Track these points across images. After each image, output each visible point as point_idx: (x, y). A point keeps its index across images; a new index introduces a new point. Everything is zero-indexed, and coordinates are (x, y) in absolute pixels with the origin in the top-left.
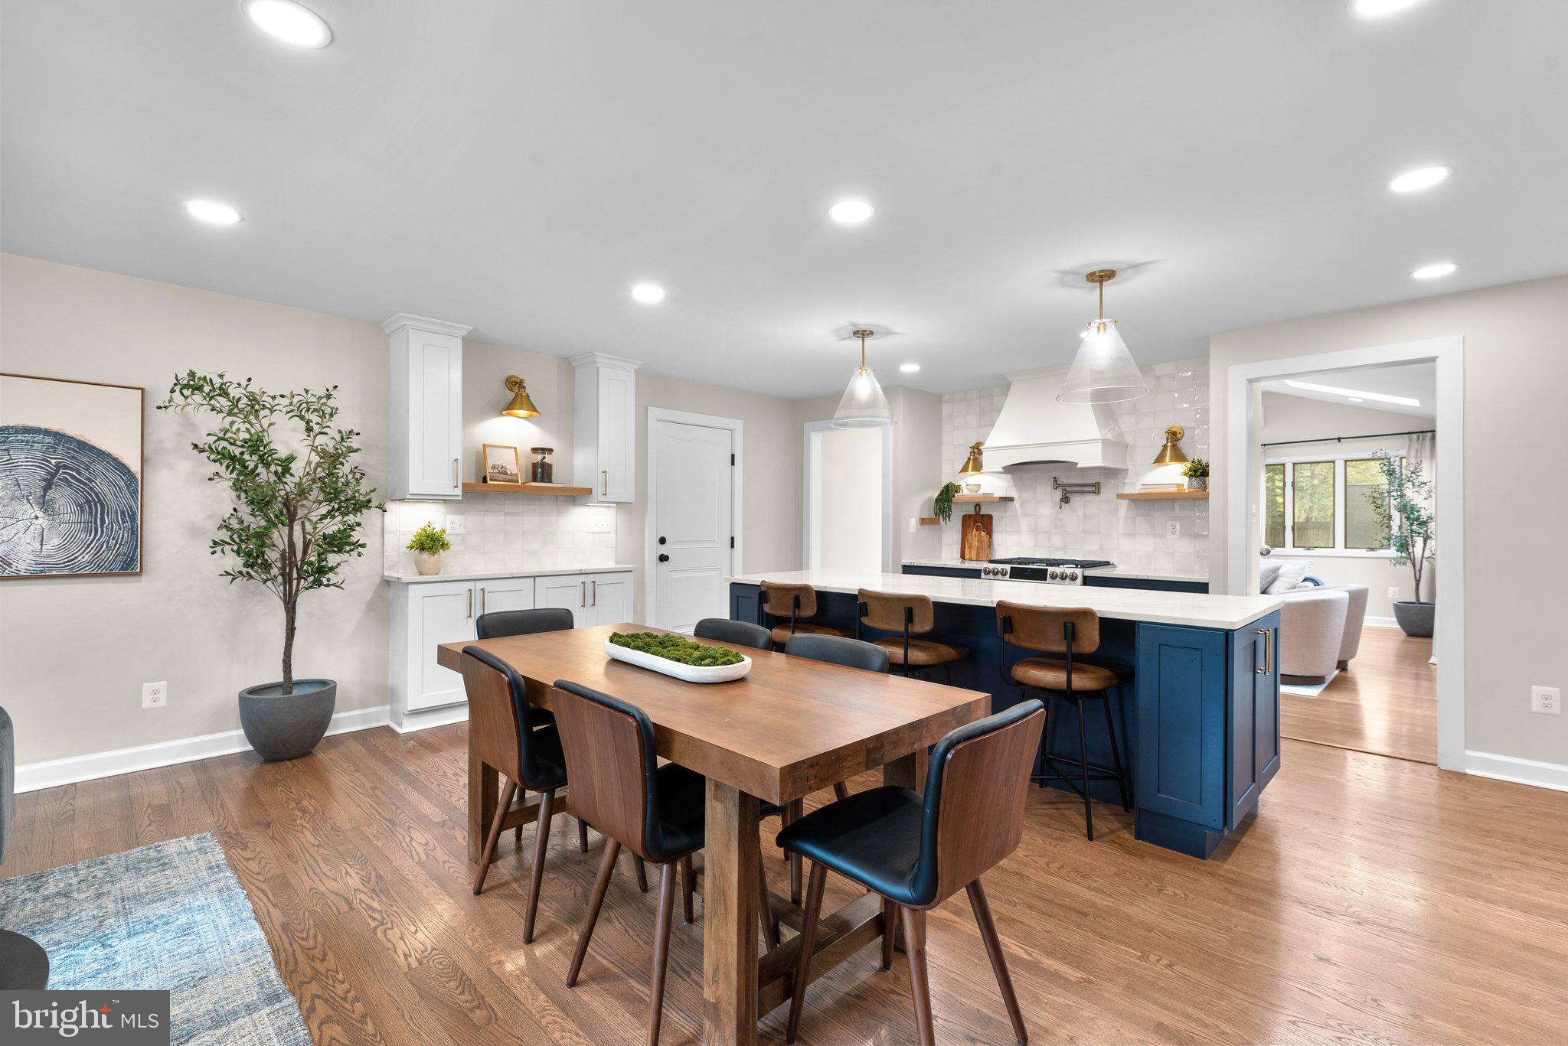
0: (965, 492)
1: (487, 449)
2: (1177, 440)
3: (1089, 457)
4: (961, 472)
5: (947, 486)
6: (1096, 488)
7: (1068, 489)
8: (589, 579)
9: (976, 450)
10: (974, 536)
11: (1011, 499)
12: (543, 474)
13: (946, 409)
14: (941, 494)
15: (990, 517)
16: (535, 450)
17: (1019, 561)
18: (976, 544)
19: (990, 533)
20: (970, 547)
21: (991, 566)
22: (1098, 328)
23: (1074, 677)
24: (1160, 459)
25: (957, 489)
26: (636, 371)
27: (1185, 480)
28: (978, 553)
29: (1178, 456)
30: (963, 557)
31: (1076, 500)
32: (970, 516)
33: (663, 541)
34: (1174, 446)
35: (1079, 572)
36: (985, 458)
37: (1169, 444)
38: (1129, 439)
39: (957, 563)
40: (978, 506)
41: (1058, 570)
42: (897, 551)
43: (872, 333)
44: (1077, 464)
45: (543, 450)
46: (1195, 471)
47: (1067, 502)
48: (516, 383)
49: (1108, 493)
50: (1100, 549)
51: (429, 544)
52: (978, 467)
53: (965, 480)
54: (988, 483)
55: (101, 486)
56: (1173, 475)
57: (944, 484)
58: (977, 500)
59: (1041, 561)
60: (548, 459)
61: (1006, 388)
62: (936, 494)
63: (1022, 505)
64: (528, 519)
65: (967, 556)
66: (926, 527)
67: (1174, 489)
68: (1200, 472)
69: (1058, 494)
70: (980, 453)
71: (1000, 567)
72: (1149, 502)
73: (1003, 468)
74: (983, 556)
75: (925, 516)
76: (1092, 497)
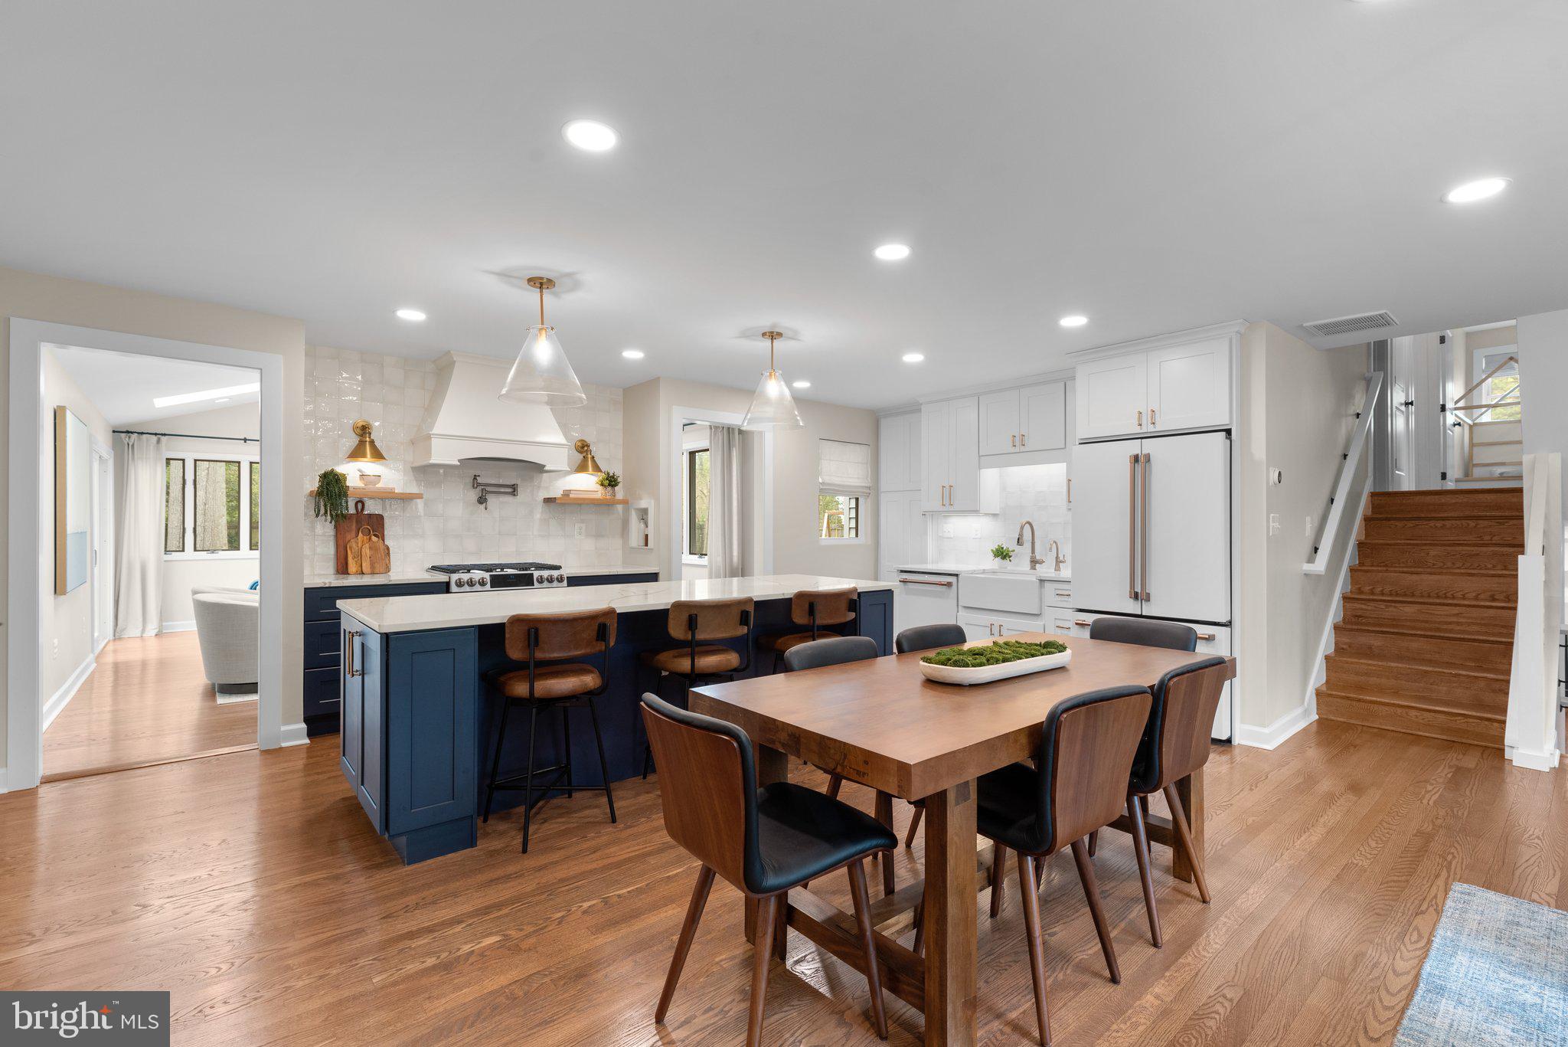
6: (513, 489)
7: (488, 489)
10: (362, 542)
11: (412, 498)
15: (380, 519)
19: (382, 536)
29: (595, 468)
30: (342, 569)
31: (492, 500)
34: (592, 458)
37: (589, 456)
40: (360, 502)
46: (607, 481)
47: (481, 505)
50: (516, 551)
53: (358, 467)
56: (586, 483)
58: (361, 496)
63: (426, 503)
65: (352, 567)
67: (587, 496)
68: (611, 482)
69: (475, 495)
72: (560, 505)
76: (509, 499)
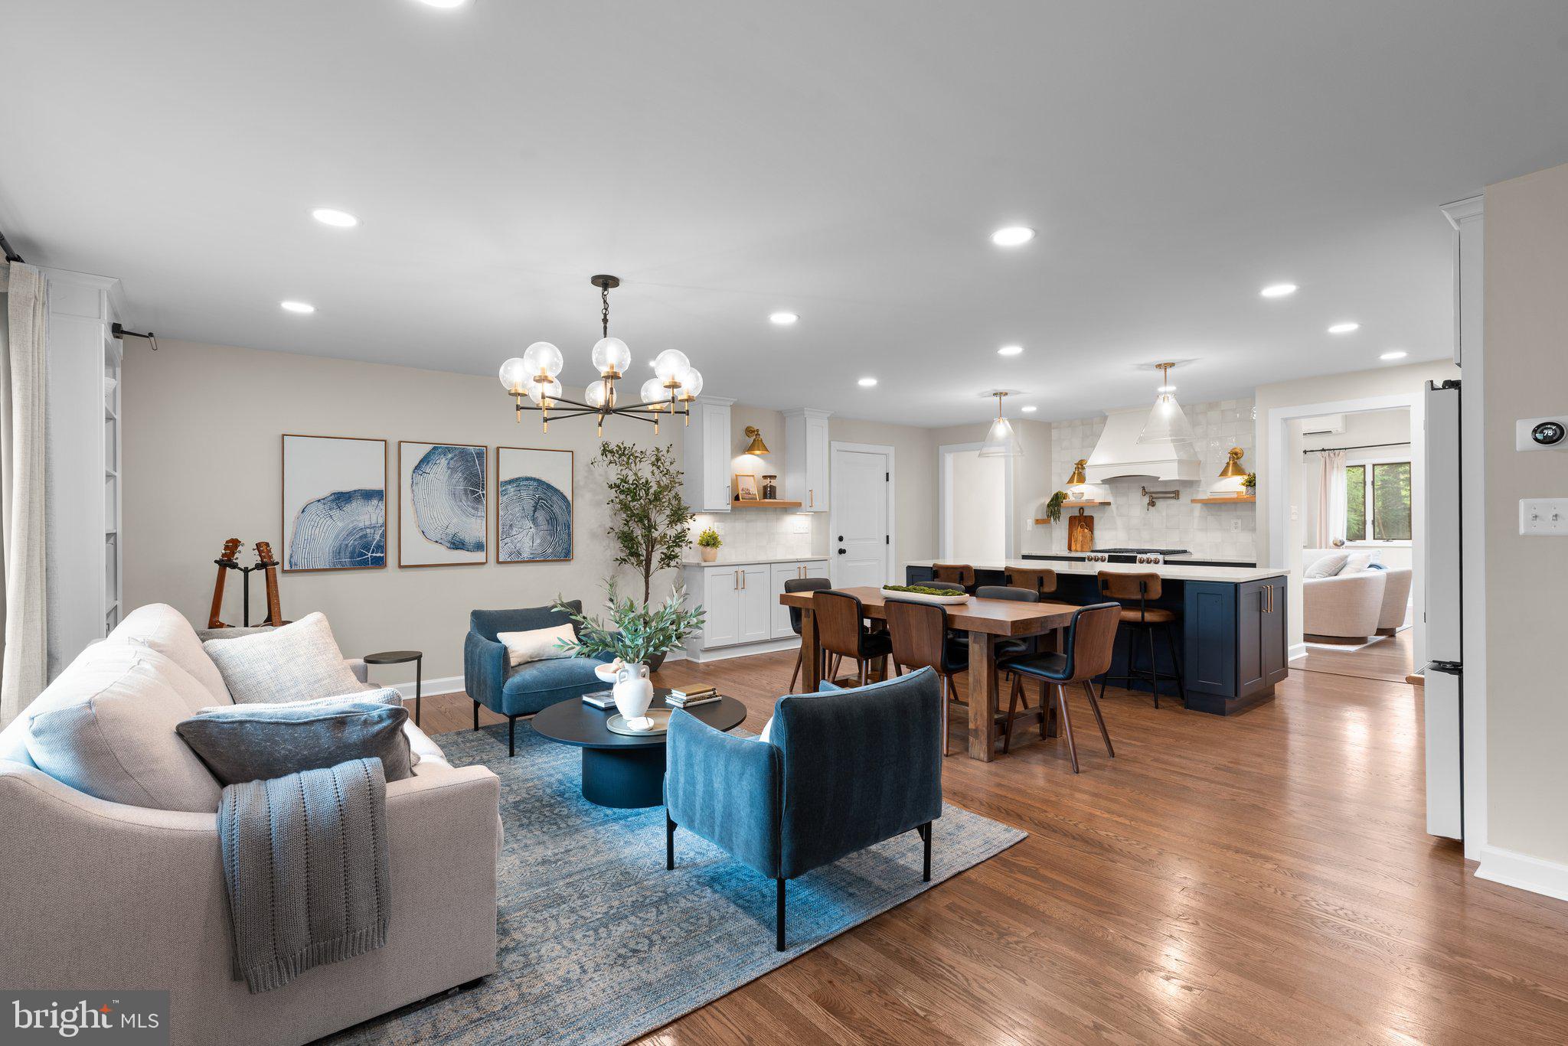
0: (1071, 498)
1: (739, 478)
2: (1238, 458)
3: (1169, 473)
4: (1068, 483)
5: (1057, 494)
6: (1176, 495)
7: (1154, 495)
8: (802, 565)
9: (1080, 466)
10: (1079, 533)
11: (1109, 504)
12: (770, 494)
13: (1055, 433)
14: (1052, 500)
15: (1091, 518)
16: (765, 477)
17: (1115, 551)
18: (1080, 538)
19: (1091, 530)
20: (1076, 541)
21: (1093, 555)
22: (1164, 398)
23: (1146, 614)
24: (1224, 473)
25: (1065, 496)
26: (828, 418)
27: (1244, 489)
28: (1082, 547)
29: (1239, 470)
30: (1070, 549)
31: (1160, 504)
32: (1075, 517)
33: (841, 539)
34: (1235, 463)
35: (1161, 557)
36: (1088, 472)
37: (1231, 462)
38: (1201, 458)
39: (1066, 554)
40: (1082, 509)
41: (1145, 556)
42: (1018, 546)
43: (1007, 394)
44: (1159, 478)
45: (771, 477)
46: (1250, 482)
47: (1153, 506)
48: (754, 431)
49: (1185, 498)
51: (710, 541)
52: (1082, 479)
53: (1071, 489)
54: (1088, 492)
55: (556, 509)
56: (1234, 485)
57: (1054, 492)
58: (1081, 505)
59: (1132, 551)
60: (774, 483)
61: (1104, 419)
62: (1048, 501)
63: (1117, 508)
64: (758, 524)
65: (1073, 548)
66: (1040, 526)
67: (1235, 496)
68: (1251, 483)
69: (1146, 500)
70: (1083, 468)
71: (1099, 555)
72: (1218, 505)
73: (1102, 481)
74: (1086, 547)
75: (1039, 517)
76: (1173, 501)
